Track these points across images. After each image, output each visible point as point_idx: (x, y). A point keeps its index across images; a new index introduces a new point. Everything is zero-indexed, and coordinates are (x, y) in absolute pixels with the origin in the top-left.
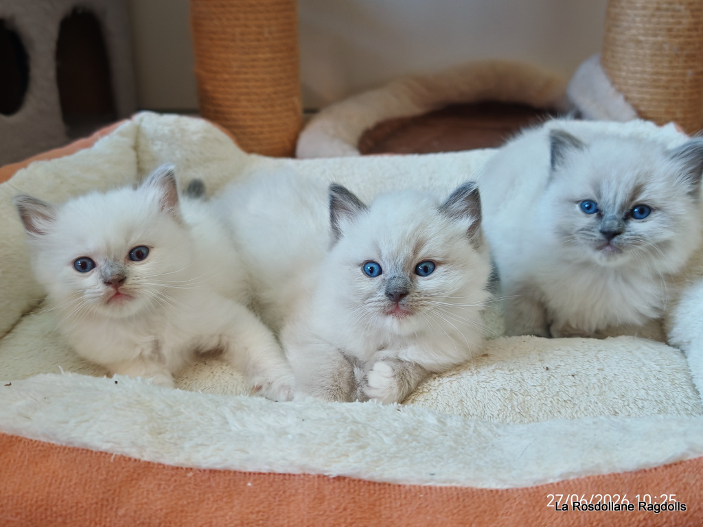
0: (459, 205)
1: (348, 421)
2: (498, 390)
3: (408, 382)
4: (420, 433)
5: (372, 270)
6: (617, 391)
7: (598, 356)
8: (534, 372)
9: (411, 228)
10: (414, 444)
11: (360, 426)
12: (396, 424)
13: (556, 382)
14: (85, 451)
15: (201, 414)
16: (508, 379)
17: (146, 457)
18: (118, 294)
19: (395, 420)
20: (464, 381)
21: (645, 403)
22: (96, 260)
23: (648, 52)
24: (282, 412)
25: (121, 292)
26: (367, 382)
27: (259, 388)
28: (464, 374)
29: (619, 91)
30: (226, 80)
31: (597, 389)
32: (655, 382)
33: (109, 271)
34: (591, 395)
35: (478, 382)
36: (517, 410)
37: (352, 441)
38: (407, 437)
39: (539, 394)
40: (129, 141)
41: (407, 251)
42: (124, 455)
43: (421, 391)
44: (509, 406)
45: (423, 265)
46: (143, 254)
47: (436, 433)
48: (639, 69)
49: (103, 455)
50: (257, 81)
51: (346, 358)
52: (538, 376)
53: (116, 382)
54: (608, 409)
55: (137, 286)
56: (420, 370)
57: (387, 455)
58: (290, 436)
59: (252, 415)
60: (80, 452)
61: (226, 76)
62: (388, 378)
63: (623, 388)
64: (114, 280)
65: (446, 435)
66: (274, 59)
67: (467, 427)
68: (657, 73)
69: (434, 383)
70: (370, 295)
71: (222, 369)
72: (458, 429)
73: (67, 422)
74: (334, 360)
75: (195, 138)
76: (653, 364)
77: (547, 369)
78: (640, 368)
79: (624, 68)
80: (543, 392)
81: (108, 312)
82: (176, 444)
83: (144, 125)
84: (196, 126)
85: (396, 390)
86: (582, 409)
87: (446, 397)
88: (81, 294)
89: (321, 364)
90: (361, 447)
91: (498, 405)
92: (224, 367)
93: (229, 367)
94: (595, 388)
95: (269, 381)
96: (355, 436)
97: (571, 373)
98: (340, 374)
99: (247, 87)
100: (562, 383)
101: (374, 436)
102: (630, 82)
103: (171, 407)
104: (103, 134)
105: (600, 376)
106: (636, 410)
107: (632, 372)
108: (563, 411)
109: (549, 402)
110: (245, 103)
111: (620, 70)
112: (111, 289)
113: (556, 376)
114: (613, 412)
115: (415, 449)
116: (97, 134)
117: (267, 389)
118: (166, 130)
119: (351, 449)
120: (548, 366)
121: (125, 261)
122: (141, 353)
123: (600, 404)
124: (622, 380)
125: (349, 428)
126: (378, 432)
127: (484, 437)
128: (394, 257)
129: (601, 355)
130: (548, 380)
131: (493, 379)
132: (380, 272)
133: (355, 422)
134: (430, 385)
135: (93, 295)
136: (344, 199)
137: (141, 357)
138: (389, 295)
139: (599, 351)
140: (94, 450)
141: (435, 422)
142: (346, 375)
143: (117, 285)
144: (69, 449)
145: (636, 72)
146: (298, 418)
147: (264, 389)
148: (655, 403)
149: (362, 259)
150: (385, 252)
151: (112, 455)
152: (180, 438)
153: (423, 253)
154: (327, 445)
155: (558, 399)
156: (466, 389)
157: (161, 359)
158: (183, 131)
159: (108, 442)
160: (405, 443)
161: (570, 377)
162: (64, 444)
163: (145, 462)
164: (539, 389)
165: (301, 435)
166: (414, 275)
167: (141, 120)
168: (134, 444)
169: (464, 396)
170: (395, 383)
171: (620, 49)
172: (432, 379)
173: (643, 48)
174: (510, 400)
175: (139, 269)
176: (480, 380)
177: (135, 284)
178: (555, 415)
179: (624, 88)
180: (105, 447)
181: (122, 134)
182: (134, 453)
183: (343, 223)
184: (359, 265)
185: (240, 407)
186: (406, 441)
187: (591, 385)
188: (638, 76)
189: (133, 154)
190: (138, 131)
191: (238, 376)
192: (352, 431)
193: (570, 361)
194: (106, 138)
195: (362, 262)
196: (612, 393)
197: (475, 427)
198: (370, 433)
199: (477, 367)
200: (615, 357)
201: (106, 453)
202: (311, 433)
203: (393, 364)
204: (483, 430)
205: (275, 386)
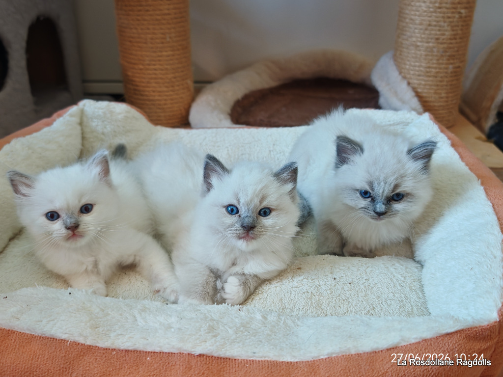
0: (285, 175)
1: (207, 320)
2: (304, 293)
3: (249, 287)
4: (251, 325)
5: (232, 210)
6: (376, 294)
7: (367, 270)
8: (327, 281)
9: (259, 187)
10: (246, 333)
11: (215, 322)
12: (237, 320)
13: (339, 287)
14: (52, 339)
15: (121, 315)
16: (311, 285)
17: (88, 343)
18: (74, 235)
19: (236, 317)
20: (283, 287)
21: (392, 302)
22: (60, 213)
23: (423, 53)
24: (169, 313)
25: (77, 234)
26: (224, 290)
27: (158, 291)
28: (284, 282)
29: (404, 78)
30: (141, 69)
31: (364, 293)
32: (399, 288)
33: (69, 221)
34: (360, 296)
35: (292, 287)
36: (314, 306)
37: (209, 332)
38: (242, 329)
39: (328, 295)
40: (76, 120)
41: (256, 201)
42: (75, 341)
43: (257, 293)
44: (310, 303)
45: (263, 210)
46: (89, 209)
47: (260, 325)
48: (417, 64)
49: (63, 341)
50: (162, 70)
51: (212, 271)
52: (329, 283)
53: (70, 293)
54: (369, 306)
55: (86, 230)
56: (256, 279)
57: (229, 341)
58: (173, 330)
59: (151, 315)
60: (49, 339)
61: (141, 67)
62: (236, 286)
63: (379, 292)
64: (72, 227)
65: (266, 326)
66: (173, 55)
67: (279, 320)
68: (429, 67)
69: (265, 287)
70: (231, 226)
71: (135, 277)
72: (274, 322)
73: (41, 321)
74: (204, 274)
75: (120, 117)
76: (400, 276)
77: (335, 279)
78: (391, 279)
79: (408, 63)
80: (331, 294)
81: (68, 245)
82: (106, 334)
83: (86, 108)
84: (120, 108)
85: (241, 294)
86: (353, 305)
87: (273, 297)
88: (52, 234)
89: (196, 277)
90: (215, 336)
91: (303, 302)
92: (137, 277)
93: (140, 276)
94: (362, 292)
95: (164, 287)
96: (211, 329)
97: (349, 282)
98: (208, 283)
99: (155, 74)
100: (343, 288)
101: (223, 328)
102: (412, 72)
103: (103, 311)
104: (60, 116)
105: (366, 284)
106: (386, 306)
107: (386, 282)
108: (342, 306)
109: (334, 301)
110: (154, 85)
111: (405, 64)
112: (70, 232)
113: (339, 284)
114: (372, 308)
115: (246, 336)
116: (55, 115)
117: (163, 292)
118: (101, 112)
119: (208, 338)
120: (335, 277)
121: (78, 213)
122: (86, 269)
123: (364, 302)
124: (379, 286)
125: (208, 324)
126: (225, 326)
127: (289, 327)
128: (248, 204)
129: (368, 270)
130: (335, 286)
131: (301, 285)
132: (238, 212)
133: (213, 320)
134: (263, 289)
135: (59, 235)
136: (215, 165)
137: (86, 270)
138: (243, 226)
139: (368, 267)
140: (58, 338)
141: (260, 318)
142: (212, 284)
143: (74, 229)
144: (43, 338)
145: (415, 66)
146: (178, 317)
147: (161, 293)
148: (398, 302)
149: (226, 204)
150: (242, 201)
151: (68, 341)
152: (108, 330)
153: (265, 204)
154: (194, 335)
155: (339, 299)
156: (285, 292)
157: (98, 273)
158: (111, 112)
159: (66, 334)
160: (241, 333)
161: (348, 284)
162: (40, 335)
163: (88, 345)
164: (328, 292)
165: (180, 329)
166: (258, 216)
167: (84, 105)
168: (81, 335)
169: (283, 296)
170: (240, 289)
171: (405, 50)
172: (265, 285)
173: (420, 50)
174: (311, 299)
175: (87, 218)
176: (294, 286)
177: (85, 228)
178: (337, 309)
179: (408, 76)
180: (64, 337)
181: (71, 116)
182: (81, 340)
183: (214, 180)
184: (224, 207)
185: (144, 310)
186: (242, 331)
187: (360, 290)
188: (417, 68)
189: (79, 128)
190: (82, 112)
191: (146, 283)
192: (210, 325)
193: (349, 274)
194: (61, 119)
195: (226, 205)
196: (373, 295)
197: (285, 320)
198: (220, 327)
199: (293, 277)
200: (377, 271)
201: (65, 340)
202: (185, 328)
203: (239, 277)
204: (289, 322)
205: (168, 290)
